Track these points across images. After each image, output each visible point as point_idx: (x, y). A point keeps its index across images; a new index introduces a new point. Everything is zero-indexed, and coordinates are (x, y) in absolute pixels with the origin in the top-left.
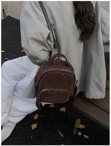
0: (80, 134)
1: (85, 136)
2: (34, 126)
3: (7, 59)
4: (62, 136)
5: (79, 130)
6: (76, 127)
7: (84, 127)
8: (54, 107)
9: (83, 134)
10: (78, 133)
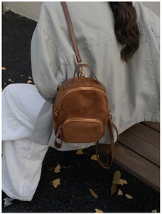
0: (120, 193)
1: (127, 195)
2: (56, 183)
3: (10, 80)
4: (96, 196)
5: (119, 187)
6: (114, 182)
7: (126, 183)
8: (82, 153)
9: (124, 193)
10: (117, 191)
